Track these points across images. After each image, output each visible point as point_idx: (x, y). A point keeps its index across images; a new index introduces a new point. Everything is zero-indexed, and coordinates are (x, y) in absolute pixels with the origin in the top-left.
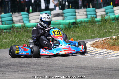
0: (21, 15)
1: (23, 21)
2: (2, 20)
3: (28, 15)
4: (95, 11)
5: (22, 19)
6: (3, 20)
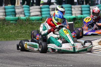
1: (24, 13)
2: (5, 11)
3: (29, 8)
4: (89, 8)
5: (23, 11)
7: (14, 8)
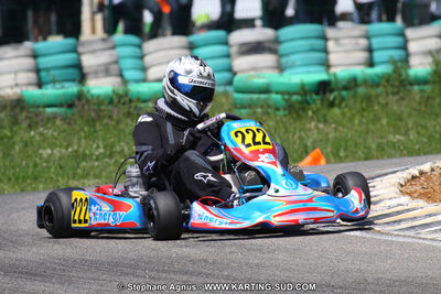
0: (114, 47)
1: (121, 70)
2: (37, 65)
3: (140, 47)
4: (402, 35)
5: (116, 62)
6: (41, 66)
7: (74, 50)
